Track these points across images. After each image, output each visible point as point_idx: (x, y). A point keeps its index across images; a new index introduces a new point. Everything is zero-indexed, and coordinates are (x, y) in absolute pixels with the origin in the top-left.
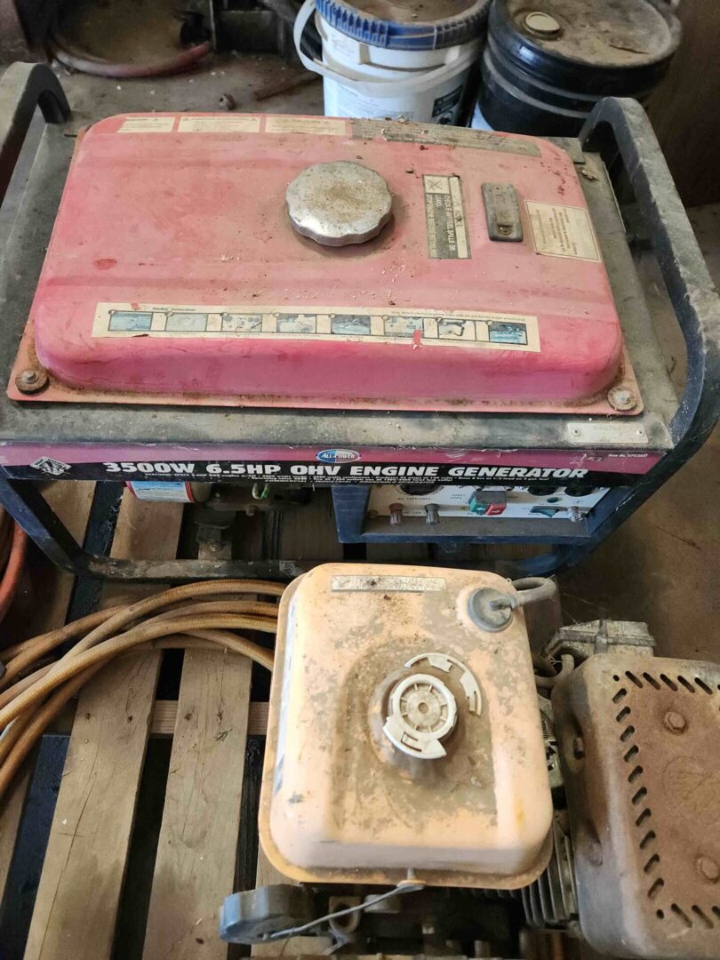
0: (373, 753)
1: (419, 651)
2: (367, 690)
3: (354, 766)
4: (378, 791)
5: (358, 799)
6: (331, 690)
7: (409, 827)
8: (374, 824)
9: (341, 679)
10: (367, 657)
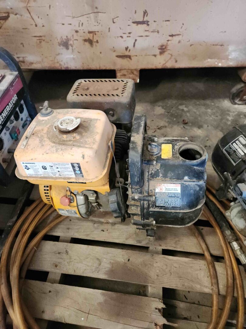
0: (77, 140)
1: (52, 128)
2: (59, 140)
3: (78, 144)
4: (86, 140)
5: (87, 144)
6: (56, 147)
7: (96, 135)
8: (94, 141)
9: (53, 144)
10: (49, 139)
